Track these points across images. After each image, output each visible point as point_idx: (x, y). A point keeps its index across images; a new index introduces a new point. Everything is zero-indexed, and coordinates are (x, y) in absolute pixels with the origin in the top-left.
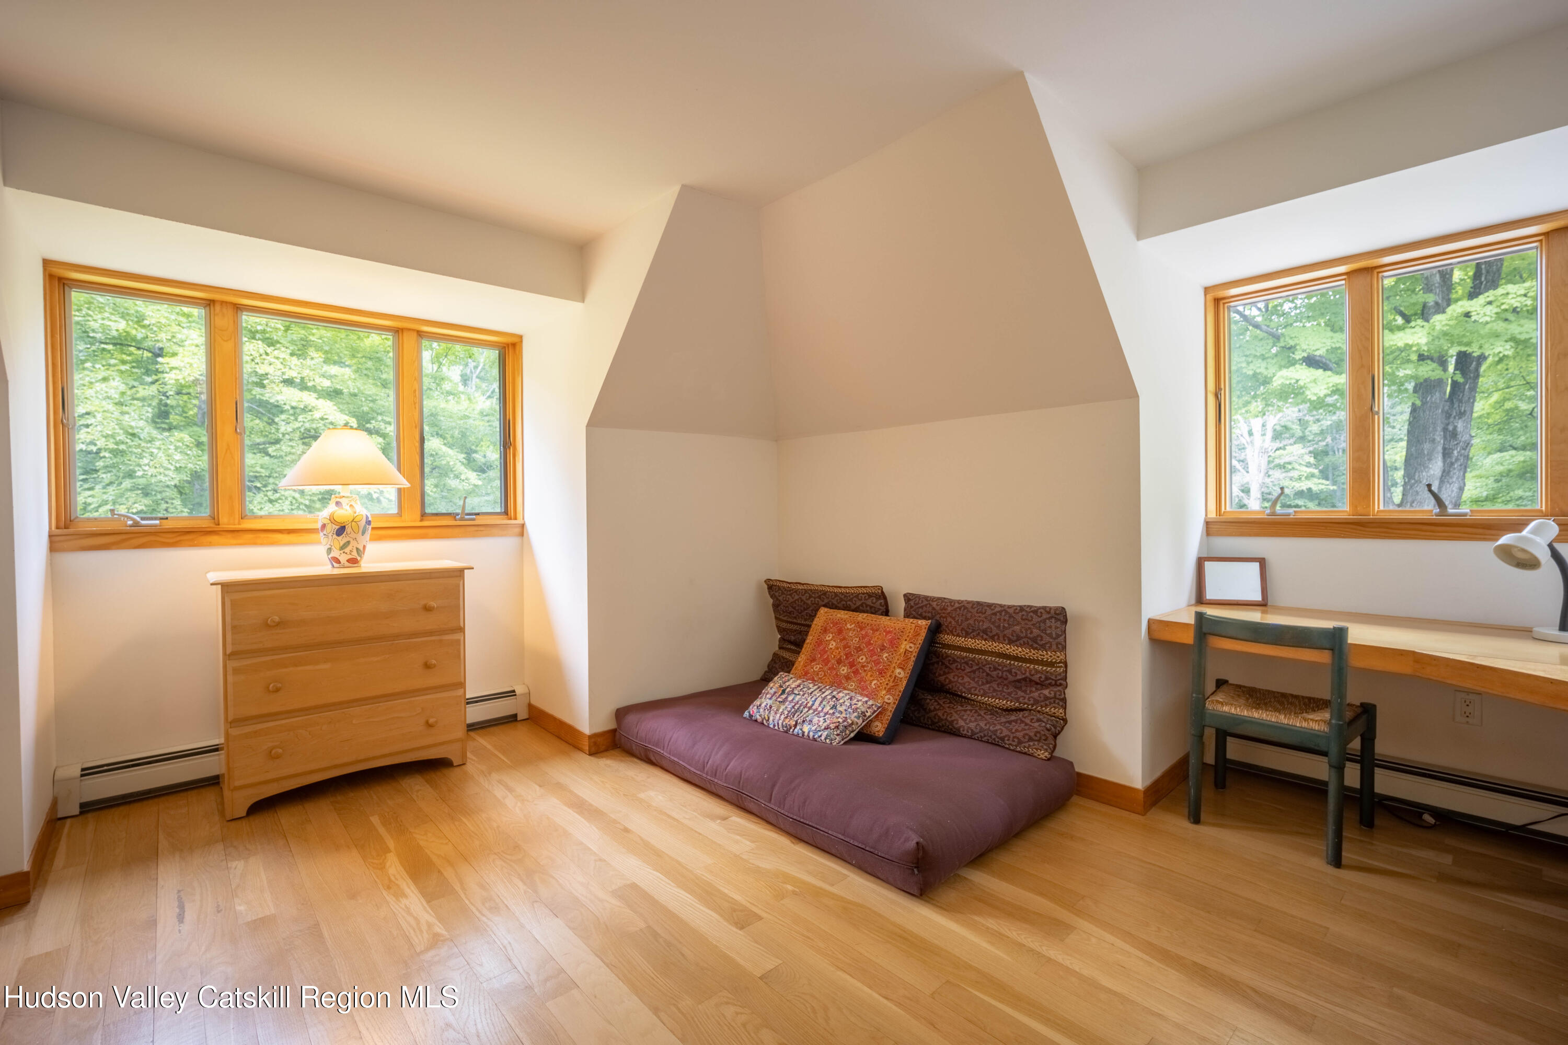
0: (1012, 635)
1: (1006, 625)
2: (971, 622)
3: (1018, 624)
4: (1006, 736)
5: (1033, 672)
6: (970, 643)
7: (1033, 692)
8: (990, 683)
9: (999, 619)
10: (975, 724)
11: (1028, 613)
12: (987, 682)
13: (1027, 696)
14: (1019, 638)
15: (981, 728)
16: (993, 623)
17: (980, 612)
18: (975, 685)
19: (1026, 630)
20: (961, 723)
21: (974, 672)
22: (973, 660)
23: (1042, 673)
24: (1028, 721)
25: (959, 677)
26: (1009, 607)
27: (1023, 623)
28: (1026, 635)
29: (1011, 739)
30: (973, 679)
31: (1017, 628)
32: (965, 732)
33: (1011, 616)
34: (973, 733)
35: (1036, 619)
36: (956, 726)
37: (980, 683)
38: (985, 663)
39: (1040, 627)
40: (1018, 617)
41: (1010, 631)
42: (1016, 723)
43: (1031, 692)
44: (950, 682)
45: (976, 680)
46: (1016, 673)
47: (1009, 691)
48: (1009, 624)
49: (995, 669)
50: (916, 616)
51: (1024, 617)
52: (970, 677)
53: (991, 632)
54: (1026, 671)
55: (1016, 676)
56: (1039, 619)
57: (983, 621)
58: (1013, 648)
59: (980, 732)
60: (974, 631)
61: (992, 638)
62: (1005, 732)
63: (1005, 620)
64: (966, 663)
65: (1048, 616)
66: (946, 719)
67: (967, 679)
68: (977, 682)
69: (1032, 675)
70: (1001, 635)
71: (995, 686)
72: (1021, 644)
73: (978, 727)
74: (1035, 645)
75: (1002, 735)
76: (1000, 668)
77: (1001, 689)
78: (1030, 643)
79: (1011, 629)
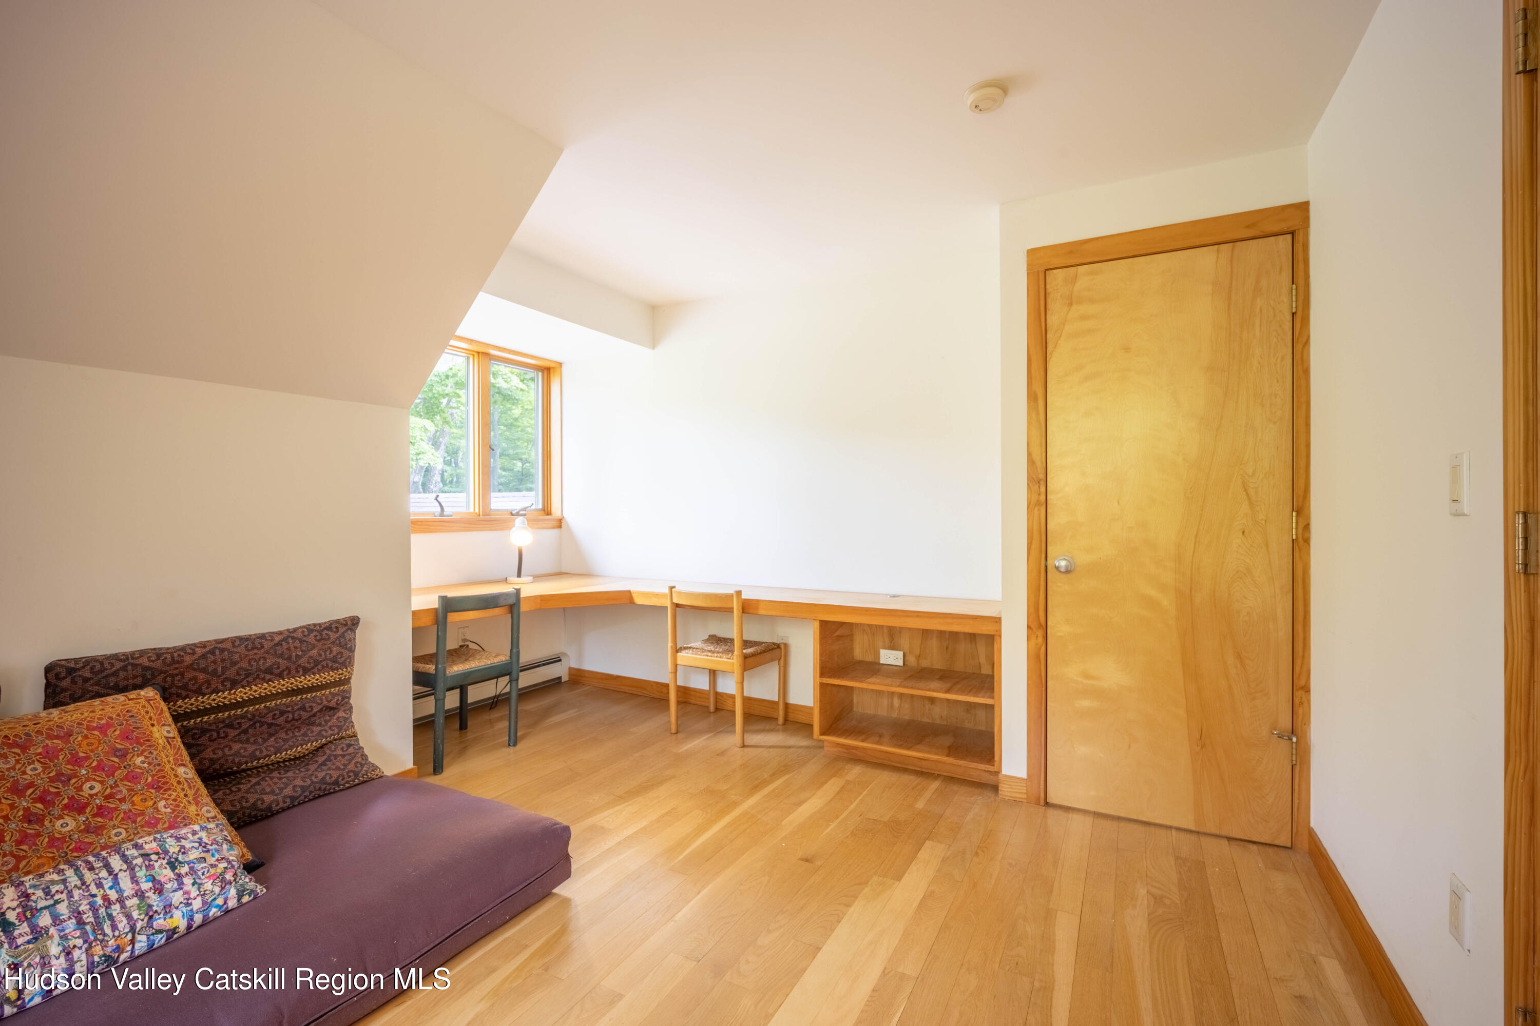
0: (309, 663)
1: (300, 653)
2: (244, 665)
3: (314, 647)
4: (338, 777)
5: (329, 698)
6: (241, 694)
7: (329, 720)
8: (273, 735)
9: (288, 649)
10: (290, 787)
11: (320, 632)
12: (271, 735)
13: (326, 728)
14: (317, 663)
15: (302, 787)
16: (281, 656)
17: (253, 649)
18: (254, 747)
19: (325, 651)
20: (268, 799)
21: (245, 732)
22: (243, 717)
23: (339, 695)
24: (339, 752)
25: (222, 749)
26: (295, 630)
27: (319, 644)
28: (326, 657)
29: (346, 776)
30: (247, 741)
31: (314, 652)
32: (281, 805)
33: (301, 641)
34: (293, 798)
35: (333, 636)
36: (264, 806)
37: (260, 740)
38: (265, 711)
39: (340, 643)
40: (311, 639)
41: (305, 659)
42: (330, 760)
43: (326, 722)
44: (212, 761)
45: (252, 740)
46: (311, 707)
47: (302, 732)
48: (302, 651)
49: (282, 713)
50: (103, 691)
51: (319, 637)
52: (241, 742)
53: (278, 668)
54: (321, 700)
55: (312, 709)
56: (338, 635)
57: (265, 658)
58: (308, 678)
59: (303, 792)
60: (247, 676)
61: (280, 676)
62: (335, 774)
63: (296, 648)
64: (230, 726)
65: (345, 629)
66: (242, 808)
67: (236, 747)
68: (255, 742)
69: (329, 702)
70: (293, 667)
71: (283, 735)
72: (319, 670)
73: (298, 789)
74: (335, 665)
75: (333, 779)
76: (290, 709)
77: (291, 735)
78: (330, 665)
79: (307, 656)
